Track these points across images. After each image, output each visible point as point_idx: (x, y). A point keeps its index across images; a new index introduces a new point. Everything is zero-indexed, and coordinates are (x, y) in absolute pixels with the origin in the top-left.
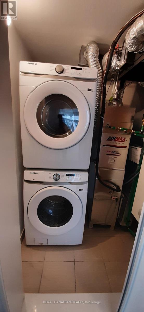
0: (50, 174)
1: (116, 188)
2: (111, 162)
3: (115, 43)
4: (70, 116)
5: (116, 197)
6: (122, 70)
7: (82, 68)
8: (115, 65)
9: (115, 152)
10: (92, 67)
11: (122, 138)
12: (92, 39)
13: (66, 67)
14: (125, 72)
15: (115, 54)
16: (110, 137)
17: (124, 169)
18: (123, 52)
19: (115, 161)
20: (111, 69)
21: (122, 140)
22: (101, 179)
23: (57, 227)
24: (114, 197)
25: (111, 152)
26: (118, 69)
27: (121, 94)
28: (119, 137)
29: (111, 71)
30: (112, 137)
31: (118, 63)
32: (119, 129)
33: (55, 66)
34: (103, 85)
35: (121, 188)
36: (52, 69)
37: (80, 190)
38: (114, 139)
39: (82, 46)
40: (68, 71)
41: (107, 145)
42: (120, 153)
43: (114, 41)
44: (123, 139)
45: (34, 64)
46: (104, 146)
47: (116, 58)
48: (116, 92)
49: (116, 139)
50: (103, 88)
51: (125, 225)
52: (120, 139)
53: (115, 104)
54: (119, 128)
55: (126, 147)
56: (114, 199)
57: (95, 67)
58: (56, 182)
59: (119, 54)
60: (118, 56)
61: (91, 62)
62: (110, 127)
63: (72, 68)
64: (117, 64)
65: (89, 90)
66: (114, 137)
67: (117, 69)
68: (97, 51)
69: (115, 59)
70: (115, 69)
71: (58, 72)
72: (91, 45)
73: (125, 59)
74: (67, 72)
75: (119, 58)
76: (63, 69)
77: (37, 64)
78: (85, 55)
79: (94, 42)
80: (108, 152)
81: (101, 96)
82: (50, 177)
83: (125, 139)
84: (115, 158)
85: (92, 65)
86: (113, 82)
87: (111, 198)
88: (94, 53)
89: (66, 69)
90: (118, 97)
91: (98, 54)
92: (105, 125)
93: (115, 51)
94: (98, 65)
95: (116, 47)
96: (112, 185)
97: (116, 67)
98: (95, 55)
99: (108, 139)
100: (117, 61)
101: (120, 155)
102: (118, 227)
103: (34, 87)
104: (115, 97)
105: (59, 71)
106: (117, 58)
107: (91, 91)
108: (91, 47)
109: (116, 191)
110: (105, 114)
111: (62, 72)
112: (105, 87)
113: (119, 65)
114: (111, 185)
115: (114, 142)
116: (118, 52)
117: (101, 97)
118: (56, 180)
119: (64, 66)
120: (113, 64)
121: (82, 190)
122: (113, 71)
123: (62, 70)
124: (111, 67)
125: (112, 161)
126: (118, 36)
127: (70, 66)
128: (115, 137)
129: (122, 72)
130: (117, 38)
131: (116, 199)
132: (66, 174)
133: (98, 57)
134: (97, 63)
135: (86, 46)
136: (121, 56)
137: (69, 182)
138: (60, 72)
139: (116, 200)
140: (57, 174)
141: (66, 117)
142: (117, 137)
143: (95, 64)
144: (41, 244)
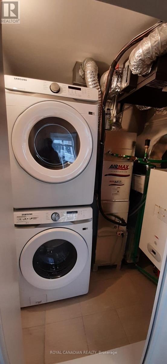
0: (47, 214)
1: (121, 222)
2: (115, 193)
3: (115, 63)
4: (61, 141)
5: (122, 232)
6: (123, 92)
7: (81, 88)
8: (116, 86)
9: (118, 181)
10: (91, 87)
11: (124, 166)
12: (89, 55)
13: (63, 86)
14: (126, 95)
15: (115, 74)
16: (112, 165)
17: (128, 200)
18: (125, 73)
19: (118, 192)
20: (111, 91)
21: (124, 168)
22: (105, 213)
23: (60, 277)
24: (119, 233)
25: (114, 182)
26: (119, 90)
27: (120, 117)
28: (122, 164)
29: (111, 93)
30: (114, 165)
31: (119, 84)
32: (122, 157)
33: (49, 83)
34: (103, 107)
35: (126, 221)
36: (46, 87)
37: (84, 229)
38: (116, 167)
39: (77, 62)
40: (66, 90)
41: (110, 175)
42: (123, 182)
43: (114, 61)
44: (126, 167)
45: (22, 80)
46: (105, 175)
47: (116, 78)
48: (115, 115)
49: (118, 168)
50: (102, 111)
51: (132, 261)
52: (123, 166)
53: (115, 128)
54: (123, 155)
55: (128, 176)
56: (119, 234)
57: (94, 87)
58: (55, 223)
59: (120, 75)
60: (118, 77)
61: (90, 82)
62: (113, 155)
63: (70, 87)
64: (117, 85)
65: (90, 113)
66: (116, 165)
67: (117, 91)
68: (95, 69)
69: (115, 80)
70: (115, 91)
71: (53, 91)
72: (89, 62)
73: (128, 81)
74: (64, 91)
75: (120, 79)
76: (60, 88)
77: (26, 80)
78: (80, 73)
79: (92, 59)
80: (110, 183)
81: (100, 119)
82: (47, 217)
83: (127, 166)
84: (118, 189)
85: (91, 85)
86: (110, 104)
87: (117, 233)
88: (92, 72)
89: (63, 88)
90: (117, 120)
91: (97, 73)
92: (106, 152)
93: (115, 71)
94: (97, 86)
95: (116, 68)
96: (117, 219)
97: (116, 89)
98: (94, 74)
99: (110, 168)
100: (118, 82)
101: (124, 184)
102: (125, 265)
103: (25, 108)
104: (114, 121)
105: (56, 90)
106: (118, 79)
107: (92, 114)
108: (89, 65)
109: (121, 225)
110: (106, 140)
111: (58, 92)
112: (104, 110)
113: (120, 86)
114: (115, 219)
115: (116, 170)
116: (118, 72)
117: (100, 121)
118: (55, 220)
119: (61, 85)
120: (114, 85)
121: (87, 229)
122: (114, 92)
123: (58, 89)
124: (111, 88)
125: (115, 191)
126: (119, 56)
127: (68, 85)
128: (118, 166)
129: (122, 94)
130: (118, 57)
131: (122, 234)
132: (67, 212)
133: (97, 77)
134: (97, 83)
135: (82, 62)
136: (121, 77)
137: (71, 222)
138: (56, 92)
139: (122, 236)
140: (56, 213)
141: (56, 141)
142: (120, 165)
143: (94, 84)
144: (39, 302)
